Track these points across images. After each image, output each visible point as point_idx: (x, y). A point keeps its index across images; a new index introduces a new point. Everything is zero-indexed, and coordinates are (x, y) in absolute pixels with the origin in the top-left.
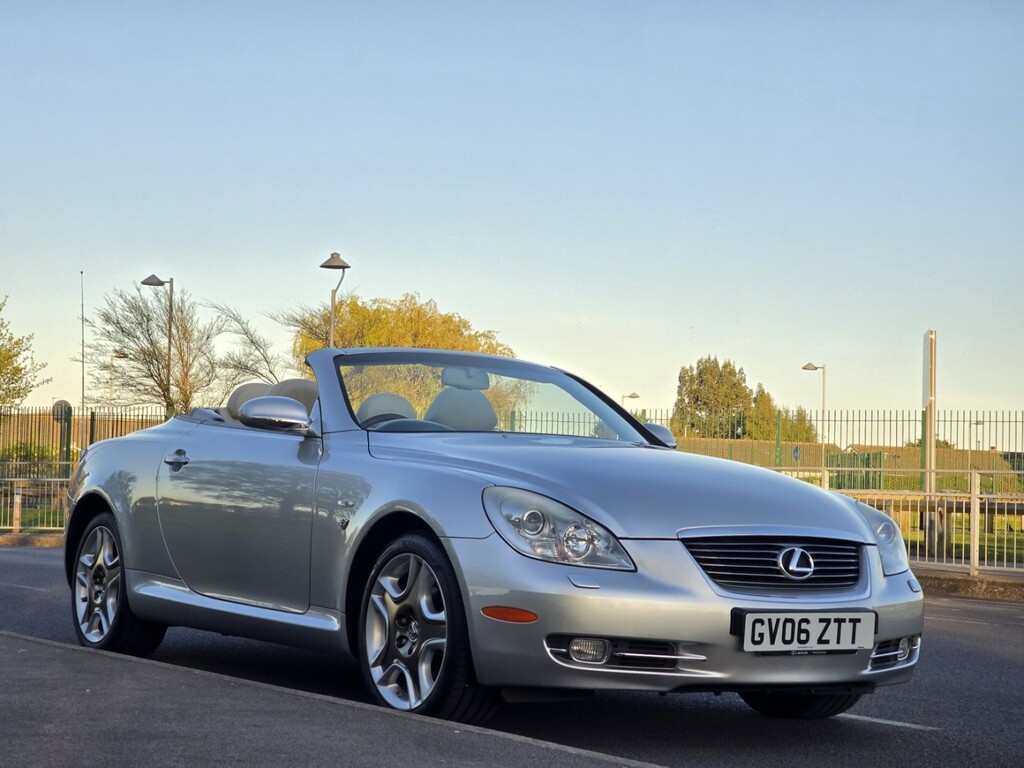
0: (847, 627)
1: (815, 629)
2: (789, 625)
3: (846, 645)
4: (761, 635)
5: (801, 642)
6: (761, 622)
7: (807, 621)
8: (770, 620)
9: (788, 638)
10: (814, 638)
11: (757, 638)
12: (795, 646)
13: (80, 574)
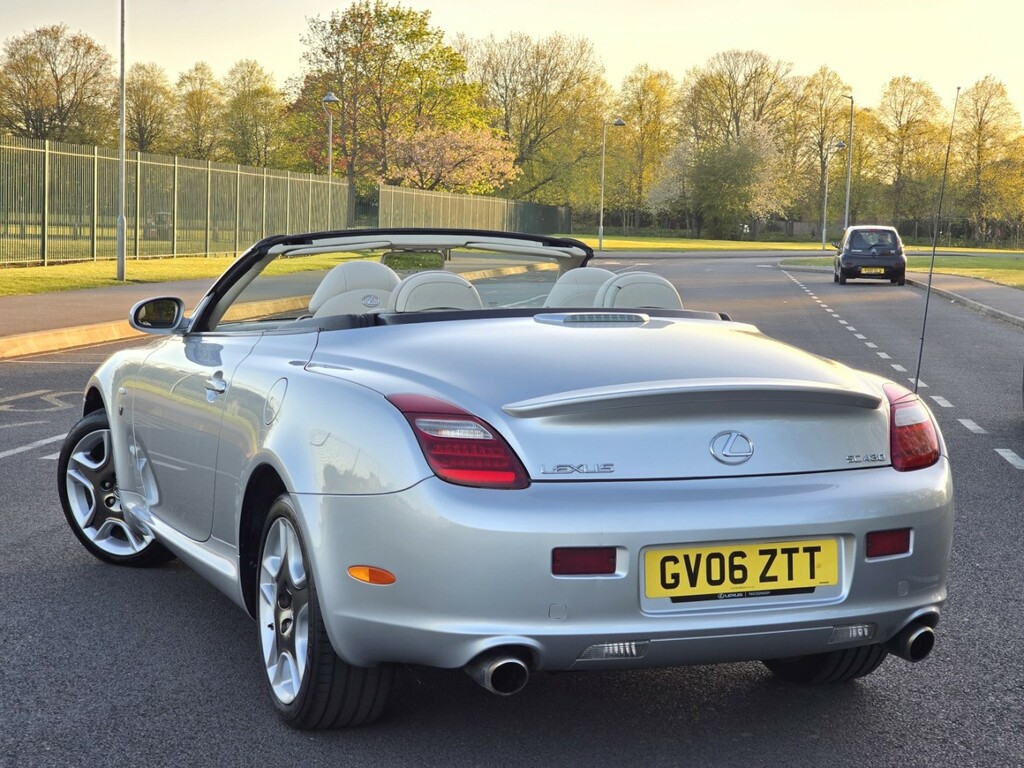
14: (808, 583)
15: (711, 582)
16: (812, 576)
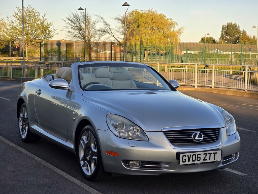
0: (212, 155)
1: (202, 156)
2: (194, 156)
3: (212, 160)
4: (185, 160)
5: (198, 160)
6: (185, 156)
7: (200, 154)
8: (188, 155)
9: (194, 159)
10: (202, 159)
11: (184, 161)
12: (196, 162)
13: (20, 119)
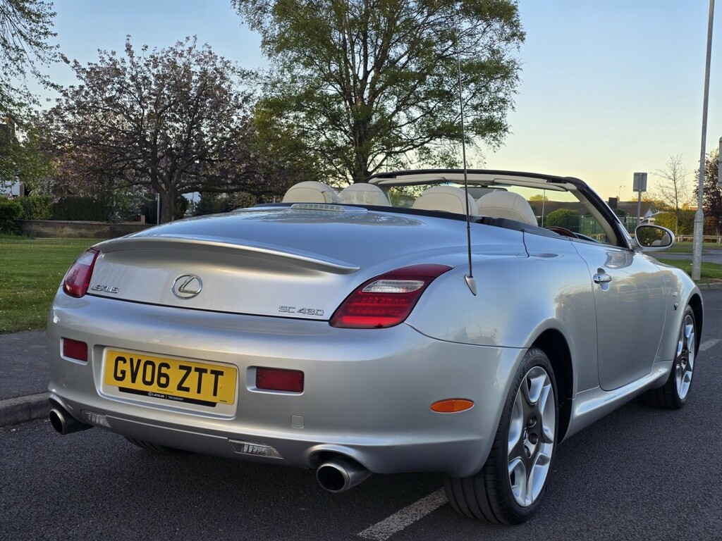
14: (211, 399)
15: (146, 383)
16: (215, 394)
